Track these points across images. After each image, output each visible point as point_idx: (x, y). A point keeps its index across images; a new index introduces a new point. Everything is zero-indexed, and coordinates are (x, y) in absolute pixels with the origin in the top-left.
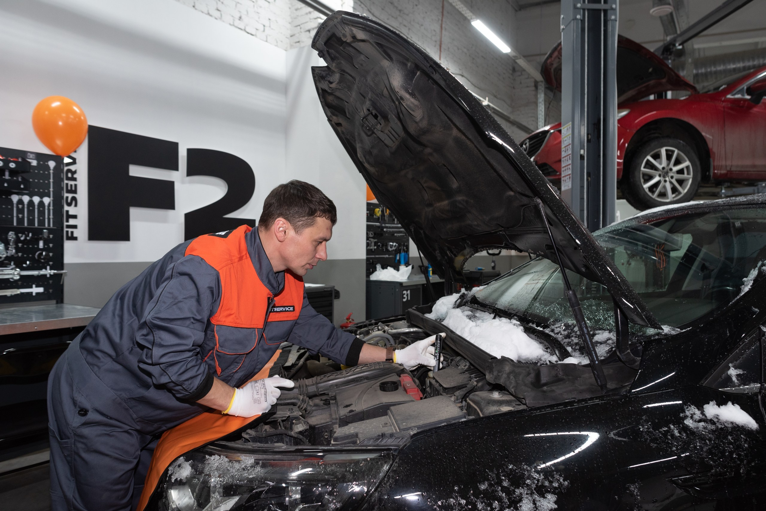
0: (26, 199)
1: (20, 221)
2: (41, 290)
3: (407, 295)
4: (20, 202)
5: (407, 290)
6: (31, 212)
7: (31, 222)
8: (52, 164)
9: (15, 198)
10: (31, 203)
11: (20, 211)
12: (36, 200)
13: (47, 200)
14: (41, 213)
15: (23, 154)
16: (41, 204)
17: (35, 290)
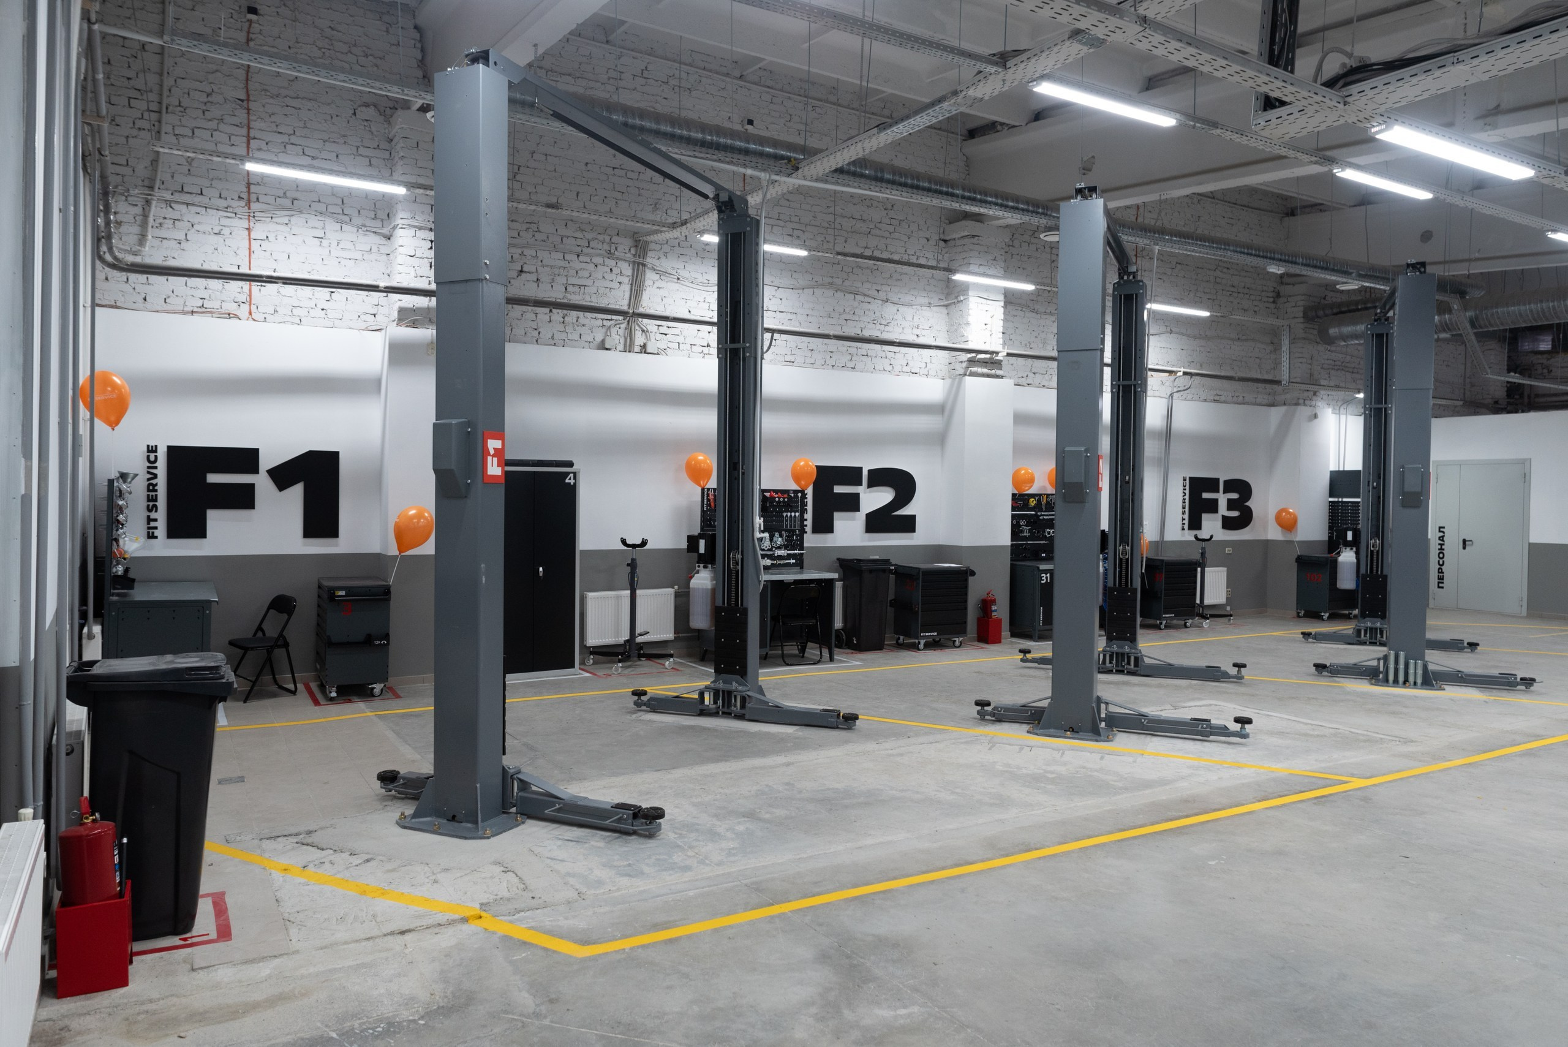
0: (789, 514)
1: (787, 525)
2: (794, 561)
3: (1047, 578)
4: (787, 516)
5: (1046, 574)
6: (791, 521)
7: (791, 526)
8: (800, 495)
9: (785, 514)
10: (791, 516)
11: (787, 521)
12: (793, 514)
13: (797, 514)
14: (795, 521)
15: (787, 492)
16: (795, 516)
17: (792, 561)
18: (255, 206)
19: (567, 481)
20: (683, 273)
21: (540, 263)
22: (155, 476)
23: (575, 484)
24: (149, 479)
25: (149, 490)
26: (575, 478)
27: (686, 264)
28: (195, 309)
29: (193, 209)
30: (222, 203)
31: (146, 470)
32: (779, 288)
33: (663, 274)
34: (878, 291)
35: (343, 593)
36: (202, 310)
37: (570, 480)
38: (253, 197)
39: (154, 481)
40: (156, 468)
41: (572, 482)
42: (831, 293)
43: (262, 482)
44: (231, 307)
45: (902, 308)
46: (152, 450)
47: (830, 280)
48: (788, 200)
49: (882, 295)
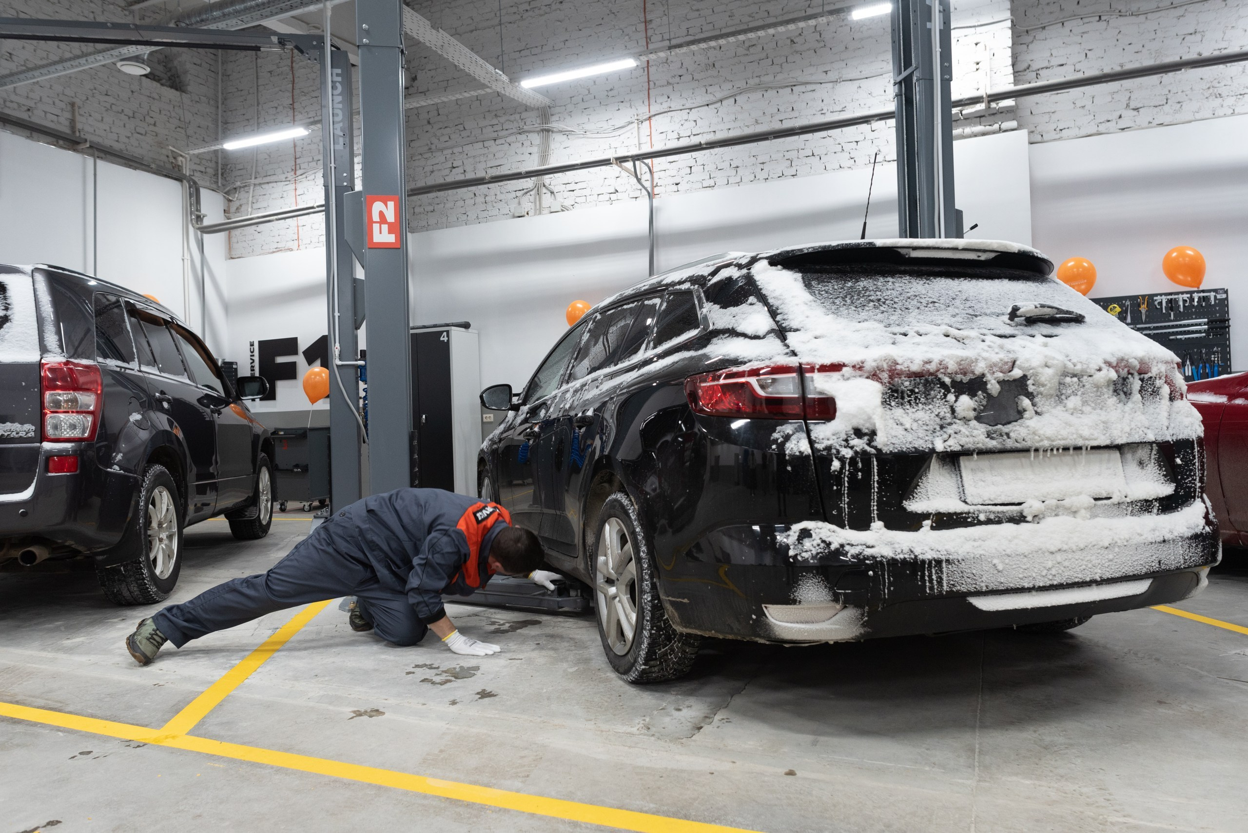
18: (299, 172)
19: (442, 339)
20: (587, 127)
21: (466, 157)
22: (253, 361)
23: (448, 341)
24: (251, 363)
25: (252, 370)
26: (448, 336)
27: (590, 117)
28: (275, 250)
29: (271, 185)
30: (283, 177)
31: (249, 357)
32: (691, 109)
33: (567, 133)
34: (826, 72)
35: (282, 433)
36: (278, 250)
37: (444, 338)
38: (298, 167)
39: (253, 365)
40: (253, 356)
41: (446, 339)
42: (759, 94)
43: (300, 360)
44: (290, 245)
45: (864, 83)
46: (252, 345)
47: (757, 80)
48: (698, 10)
49: (832, 76)
